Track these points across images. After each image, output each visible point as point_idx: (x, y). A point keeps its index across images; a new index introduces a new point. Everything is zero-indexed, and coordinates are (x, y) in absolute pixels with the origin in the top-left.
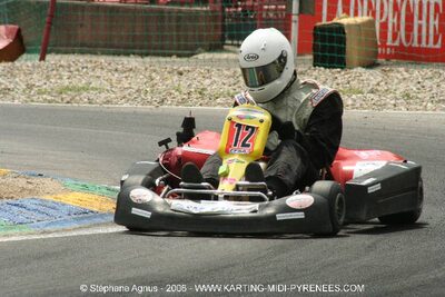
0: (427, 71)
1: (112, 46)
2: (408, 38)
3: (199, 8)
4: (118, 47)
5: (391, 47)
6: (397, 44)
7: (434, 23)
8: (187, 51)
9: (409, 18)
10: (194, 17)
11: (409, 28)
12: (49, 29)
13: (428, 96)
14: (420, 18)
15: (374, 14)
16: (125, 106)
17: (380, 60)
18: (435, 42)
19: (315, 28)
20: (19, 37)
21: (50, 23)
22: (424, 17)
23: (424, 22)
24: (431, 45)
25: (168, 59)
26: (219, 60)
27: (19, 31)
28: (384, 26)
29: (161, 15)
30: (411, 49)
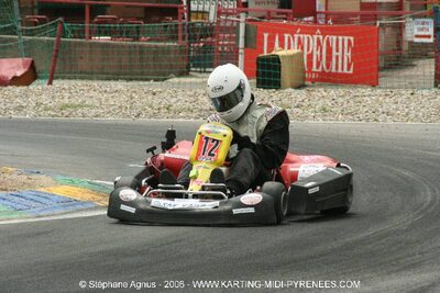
0: (341, 91)
1: (103, 73)
2: (328, 66)
3: (171, 44)
4: (108, 74)
5: (316, 73)
6: (320, 70)
7: (348, 54)
8: (161, 76)
9: (329, 51)
10: (167, 51)
11: (329, 58)
12: (55, 60)
13: (339, 110)
14: (337, 51)
15: (302, 48)
16: (110, 119)
17: (307, 83)
18: (348, 69)
19: (258, 59)
20: (32, 67)
21: (56, 56)
22: (340, 50)
23: (340, 54)
24: (345, 71)
25: (147, 83)
26: (185, 83)
27: (33, 62)
28: (310, 57)
29: (141, 50)
30: (330, 74)
